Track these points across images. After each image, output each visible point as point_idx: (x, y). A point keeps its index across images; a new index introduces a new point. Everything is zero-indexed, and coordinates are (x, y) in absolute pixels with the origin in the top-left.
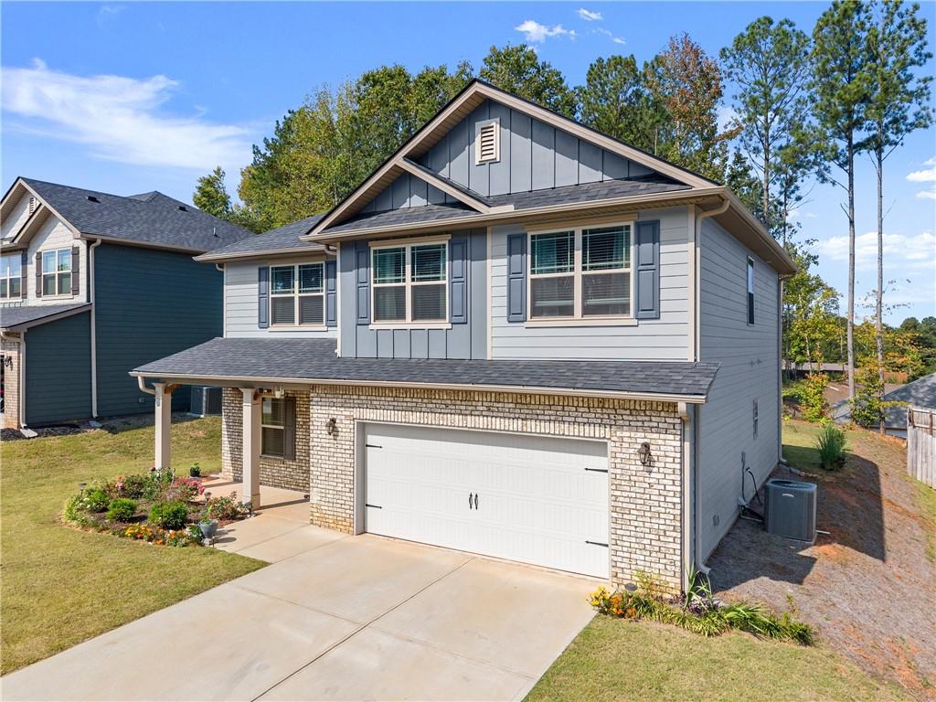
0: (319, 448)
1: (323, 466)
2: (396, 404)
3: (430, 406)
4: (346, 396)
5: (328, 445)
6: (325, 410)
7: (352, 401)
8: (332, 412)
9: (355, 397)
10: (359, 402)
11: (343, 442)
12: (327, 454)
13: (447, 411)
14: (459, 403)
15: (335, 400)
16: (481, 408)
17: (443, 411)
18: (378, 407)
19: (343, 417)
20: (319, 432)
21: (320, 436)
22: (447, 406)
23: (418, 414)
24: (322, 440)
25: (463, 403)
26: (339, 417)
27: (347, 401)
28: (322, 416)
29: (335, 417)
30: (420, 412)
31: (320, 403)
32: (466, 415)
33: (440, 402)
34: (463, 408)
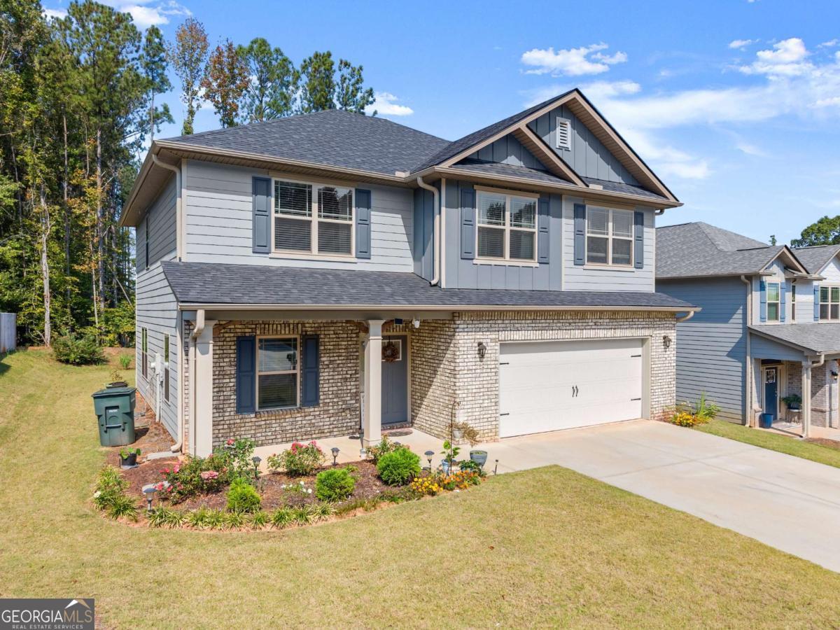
0: (466, 372)
1: (469, 387)
2: (534, 325)
3: (559, 325)
4: (491, 322)
5: (474, 367)
6: (471, 336)
7: (497, 326)
8: (478, 337)
9: (500, 322)
10: (503, 325)
11: (489, 363)
12: (474, 375)
13: (570, 328)
14: (577, 321)
15: (481, 326)
16: (591, 324)
17: (567, 328)
18: (519, 329)
19: (489, 341)
20: (465, 356)
21: (466, 360)
22: (570, 324)
23: (551, 332)
24: (468, 364)
25: (581, 321)
26: (485, 341)
27: (493, 325)
28: (468, 341)
29: (481, 341)
30: (552, 330)
31: (466, 330)
32: (583, 329)
33: (565, 321)
34: (580, 324)
